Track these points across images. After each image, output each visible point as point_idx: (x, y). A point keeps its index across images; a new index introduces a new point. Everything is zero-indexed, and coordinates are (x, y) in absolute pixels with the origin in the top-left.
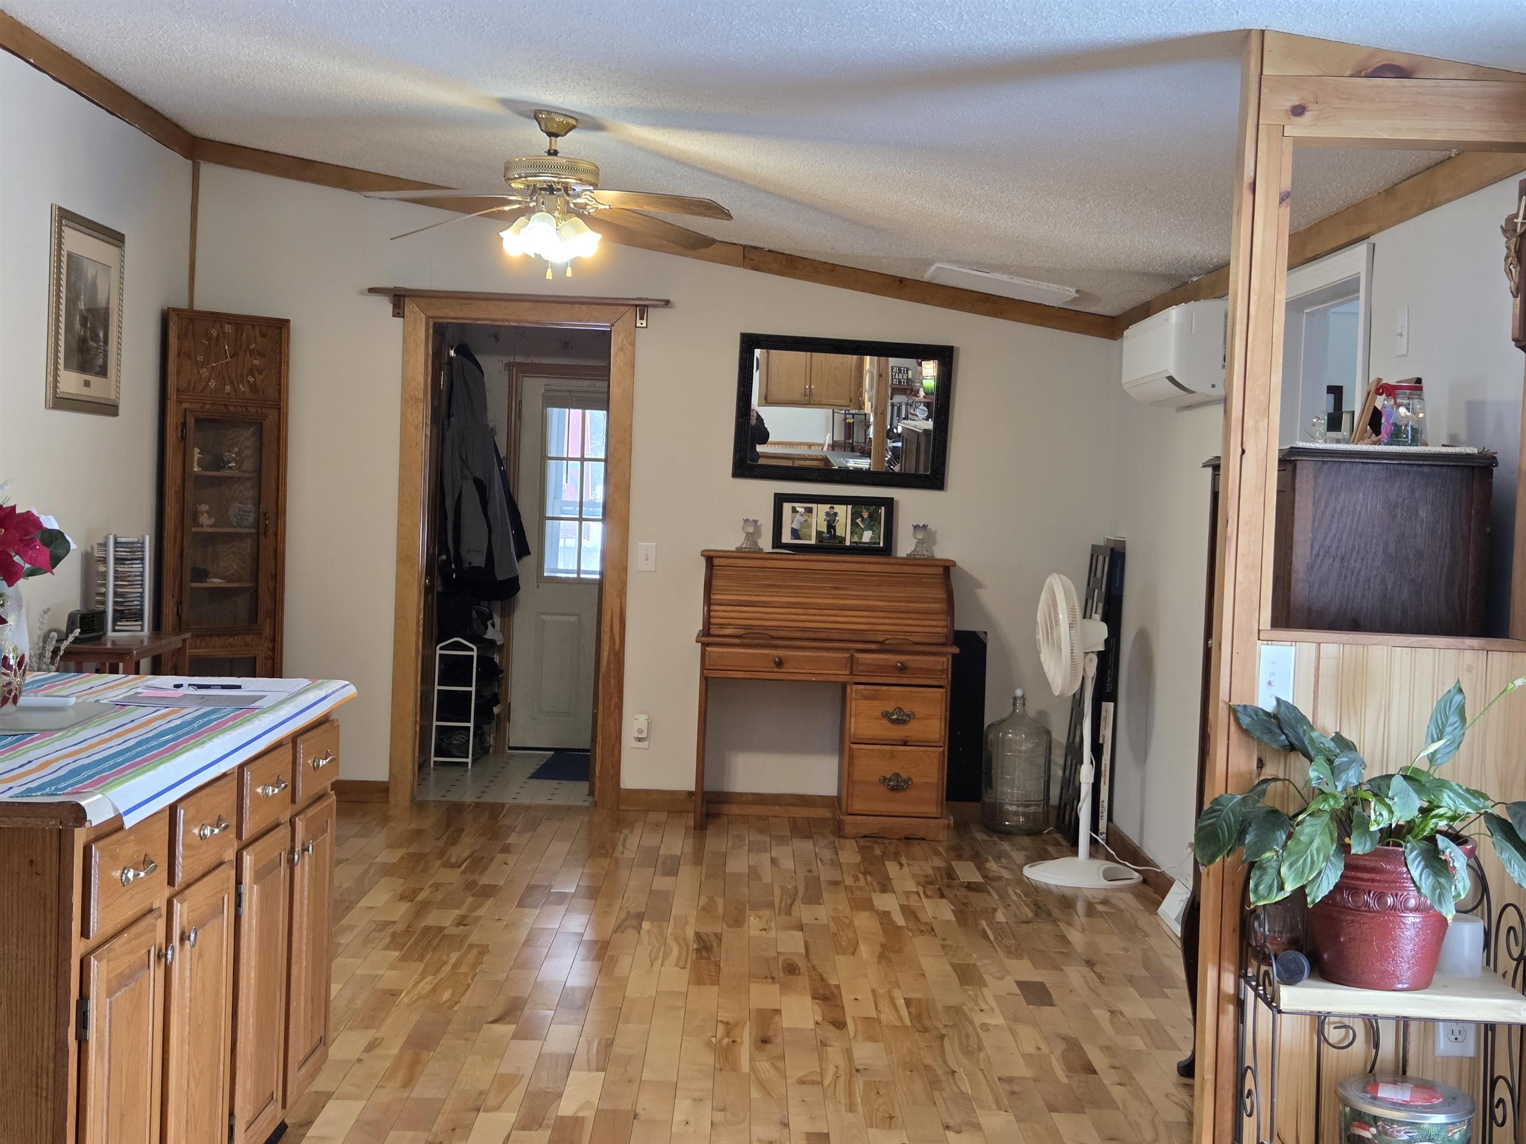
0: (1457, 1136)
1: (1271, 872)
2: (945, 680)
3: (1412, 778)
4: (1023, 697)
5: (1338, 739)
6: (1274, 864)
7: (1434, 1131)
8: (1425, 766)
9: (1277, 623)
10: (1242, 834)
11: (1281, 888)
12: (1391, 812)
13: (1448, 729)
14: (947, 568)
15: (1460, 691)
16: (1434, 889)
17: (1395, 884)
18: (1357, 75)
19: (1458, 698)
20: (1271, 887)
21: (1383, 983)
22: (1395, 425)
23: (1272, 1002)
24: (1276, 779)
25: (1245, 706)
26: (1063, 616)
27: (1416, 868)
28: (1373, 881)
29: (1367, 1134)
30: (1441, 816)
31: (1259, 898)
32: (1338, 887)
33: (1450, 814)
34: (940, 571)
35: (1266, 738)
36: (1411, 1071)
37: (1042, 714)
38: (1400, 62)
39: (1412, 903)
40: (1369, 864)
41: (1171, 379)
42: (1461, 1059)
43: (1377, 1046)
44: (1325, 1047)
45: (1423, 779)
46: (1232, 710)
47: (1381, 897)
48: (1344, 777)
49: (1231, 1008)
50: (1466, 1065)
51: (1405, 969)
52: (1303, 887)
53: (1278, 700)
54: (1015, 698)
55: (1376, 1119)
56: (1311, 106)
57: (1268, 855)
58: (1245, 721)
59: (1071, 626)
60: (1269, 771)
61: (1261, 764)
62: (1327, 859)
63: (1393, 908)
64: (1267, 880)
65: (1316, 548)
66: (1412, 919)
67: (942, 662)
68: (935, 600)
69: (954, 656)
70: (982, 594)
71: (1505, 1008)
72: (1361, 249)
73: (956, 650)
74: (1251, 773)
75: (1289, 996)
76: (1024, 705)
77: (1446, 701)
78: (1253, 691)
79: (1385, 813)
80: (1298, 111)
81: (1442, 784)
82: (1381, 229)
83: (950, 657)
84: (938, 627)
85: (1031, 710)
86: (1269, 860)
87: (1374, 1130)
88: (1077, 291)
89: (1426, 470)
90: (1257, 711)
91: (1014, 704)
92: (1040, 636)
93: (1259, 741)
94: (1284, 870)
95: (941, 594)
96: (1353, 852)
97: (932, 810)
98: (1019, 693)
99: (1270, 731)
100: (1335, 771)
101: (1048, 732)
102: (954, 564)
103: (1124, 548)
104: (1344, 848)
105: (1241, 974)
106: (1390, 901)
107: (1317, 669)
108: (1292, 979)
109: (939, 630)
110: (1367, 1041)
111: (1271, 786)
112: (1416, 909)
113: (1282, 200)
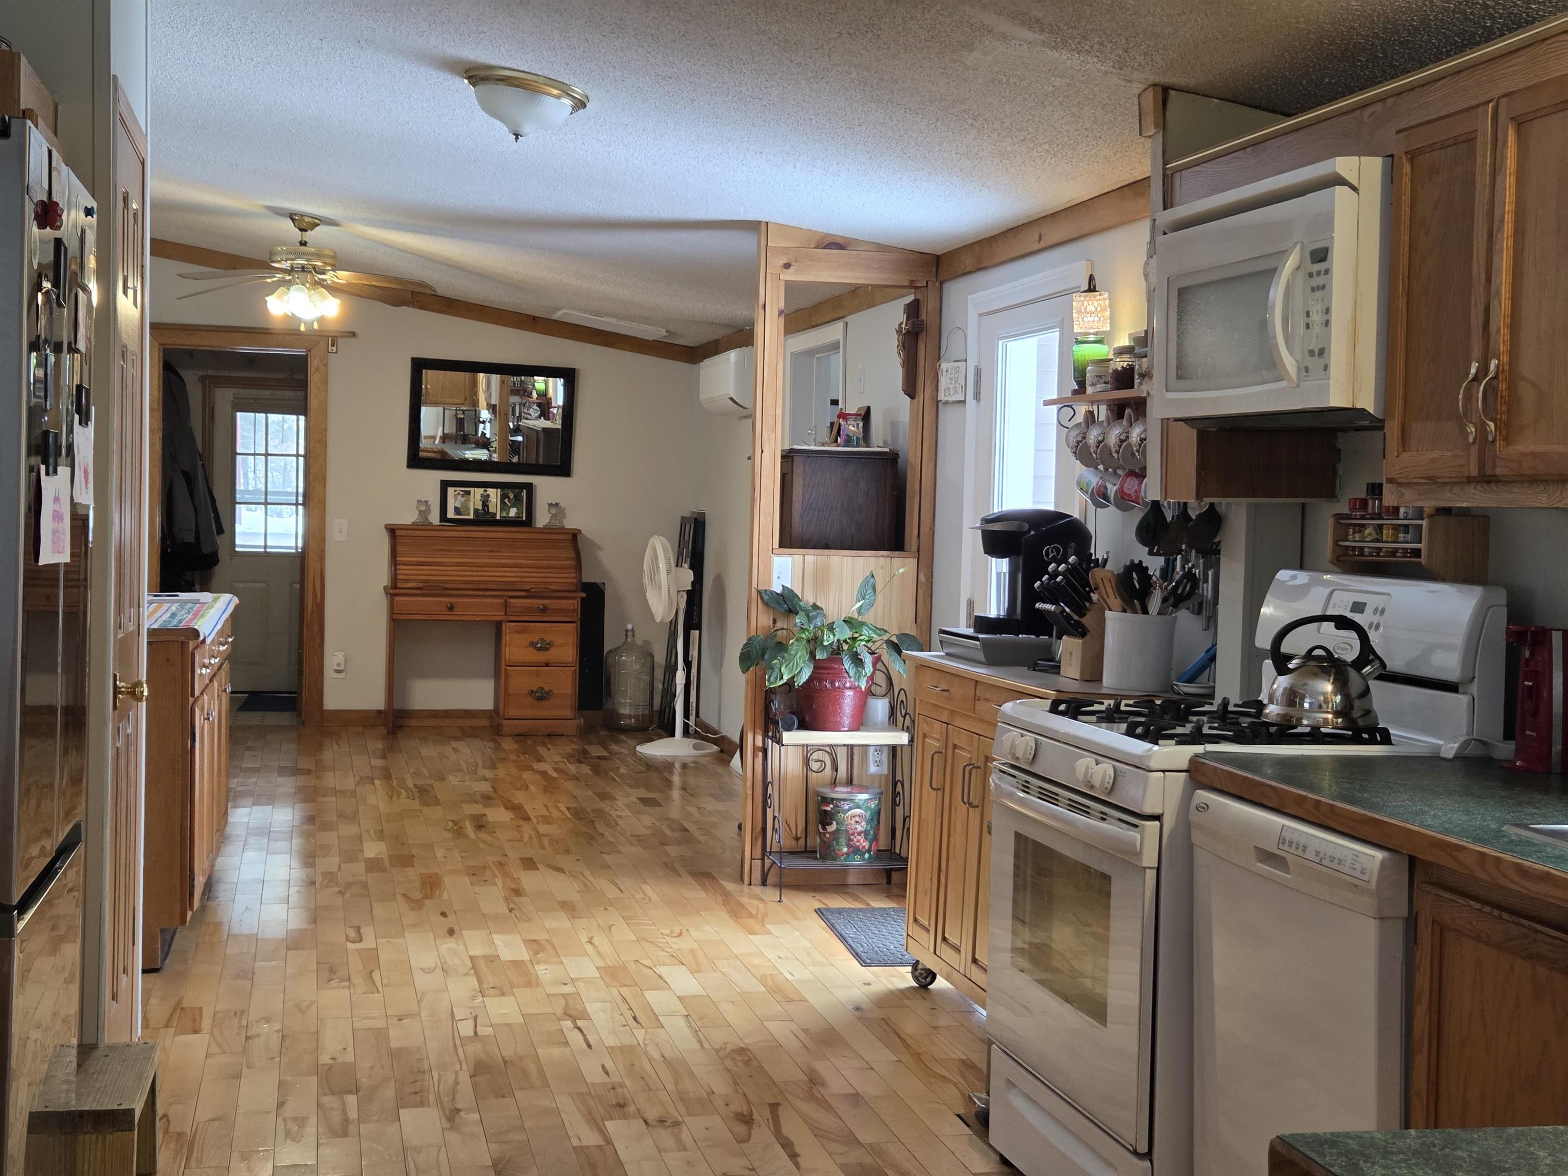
0: (873, 806)
1: (777, 670)
2: (576, 617)
3: (848, 622)
4: (633, 630)
5: (815, 607)
6: (778, 666)
7: (861, 803)
8: (856, 616)
9: (781, 545)
10: (763, 655)
11: (782, 678)
12: (834, 635)
13: (867, 597)
14: (575, 535)
15: (873, 576)
16: (856, 674)
17: (840, 674)
18: (817, 247)
19: (872, 580)
20: (777, 678)
21: (835, 728)
22: (847, 435)
23: (779, 741)
24: (783, 629)
25: (766, 590)
26: (662, 565)
27: (847, 664)
28: (828, 674)
29: (828, 809)
30: (862, 640)
31: (771, 683)
32: (811, 679)
33: (867, 639)
34: (570, 537)
35: (777, 606)
36: (855, 782)
37: (647, 643)
38: (840, 241)
39: (848, 685)
40: (826, 665)
41: (731, 399)
42: (881, 775)
43: (837, 770)
44: (810, 773)
45: (853, 622)
46: (759, 592)
47: (832, 683)
48: (814, 622)
49: (760, 754)
50: (883, 779)
51: (846, 721)
52: (793, 677)
53: (783, 586)
54: (627, 631)
55: (833, 799)
56: (793, 264)
57: (775, 661)
58: (766, 597)
59: (668, 572)
60: (779, 625)
61: (775, 621)
62: (804, 662)
63: (839, 688)
64: (774, 675)
65: (805, 505)
66: (849, 693)
67: (574, 604)
68: (568, 559)
69: (582, 599)
70: (600, 554)
71: (894, 737)
72: (840, 325)
73: (584, 595)
74: (769, 626)
75: (789, 737)
76: (633, 635)
77: (866, 582)
78: (770, 582)
79: (832, 636)
80: (787, 266)
81: (863, 624)
82: (849, 314)
83: (579, 600)
84: (569, 578)
85: (639, 640)
86: (775, 664)
87: (831, 806)
88: (667, 331)
89: (863, 460)
90: (772, 592)
91: (626, 635)
92: (646, 580)
93: (774, 609)
94: (783, 669)
95: (572, 554)
96: (817, 658)
97: (568, 713)
98: (630, 627)
99: (778, 603)
100: (810, 619)
101: (652, 656)
102: (580, 532)
103: (705, 518)
104: (812, 655)
105: (765, 736)
106: (837, 684)
107: (804, 569)
108: (789, 729)
109: (569, 580)
110: (832, 769)
111: (779, 633)
112: (850, 688)
113: (780, 315)
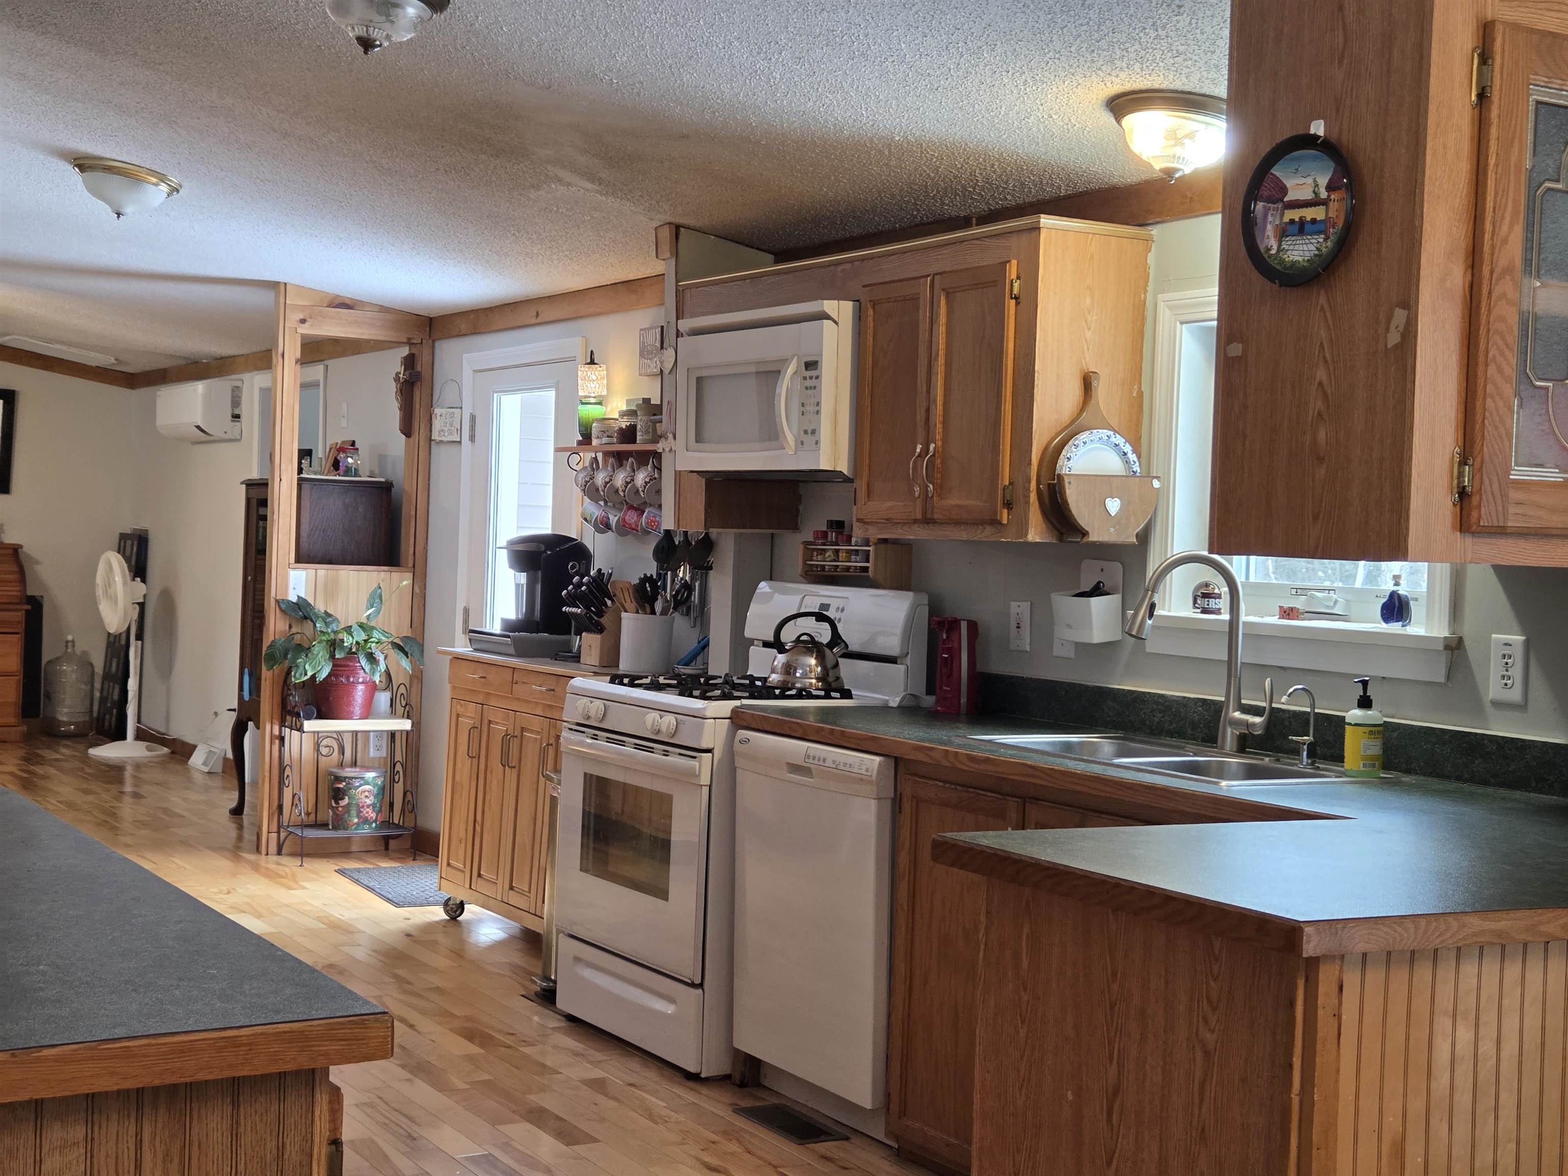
0: (379, 783)
1: (301, 668)
2: (21, 628)
3: (361, 626)
4: (73, 641)
5: (326, 612)
6: (303, 664)
7: (370, 780)
8: (365, 621)
9: (298, 560)
10: (286, 655)
11: (306, 674)
12: (353, 638)
13: (375, 605)
14: (15, 551)
15: (380, 588)
16: (371, 670)
17: (353, 672)
18: (329, 306)
19: (379, 591)
20: (301, 674)
21: (348, 716)
22: (346, 466)
23: (300, 729)
24: (298, 633)
25: (283, 600)
26: (118, 579)
27: (363, 662)
28: (344, 671)
29: (341, 786)
30: (372, 642)
31: (296, 679)
32: (329, 675)
33: (376, 641)
34: (11, 552)
35: (293, 614)
36: (359, 763)
37: (85, 653)
38: (348, 302)
39: (361, 680)
40: (343, 663)
41: (198, 427)
42: (380, 758)
43: (343, 754)
44: (320, 757)
45: (365, 626)
46: (277, 601)
47: (348, 678)
48: (331, 626)
49: (277, 741)
50: (382, 761)
51: (357, 710)
52: (315, 674)
53: (298, 596)
54: (67, 642)
55: (346, 778)
56: (308, 319)
57: (300, 660)
58: (283, 606)
59: (125, 584)
60: (294, 630)
61: (290, 627)
62: (325, 661)
63: (353, 682)
64: (299, 671)
65: (312, 526)
66: (361, 687)
67: (18, 616)
68: (13, 573)
69: (27, 611)
70: (39, 568)
71: (399, 723)
72: (320, 368)
73: (28, 607)
74: (286, 631)
75: (310, 725)
76: (74, 646)
77: (375, 591)
78: (286, 593)
79: (351, 638)
80: (303, 321)
81: (373, 628)
82: (331, 358)
83: (24, 612)
84: (13, 591)
85: (79, 649)
86: (300, 662)
87: (344, 783)
88: (116, 359)
89: (362, 488)
90: (289, 602)
91: (67, 646)
92: (100, 592)
93: (290, 616)
94: (307, 667)
95: (16, 569)
96: (337, 657)
97: (12, 720)
98: (70, 638)
99: (295, 611)
100: (327, 624)
101: (92, 665)
102: (21, 547)
103: (147, 535)
104: (332, 656)
105: (282, 724)
106: (351, 680)
107: (316, 581)
108: (309, 718)
109: (15, 593)
110: (339, 753)
111: (296, 636)
112: (362, 683)
113: (296, 363)
